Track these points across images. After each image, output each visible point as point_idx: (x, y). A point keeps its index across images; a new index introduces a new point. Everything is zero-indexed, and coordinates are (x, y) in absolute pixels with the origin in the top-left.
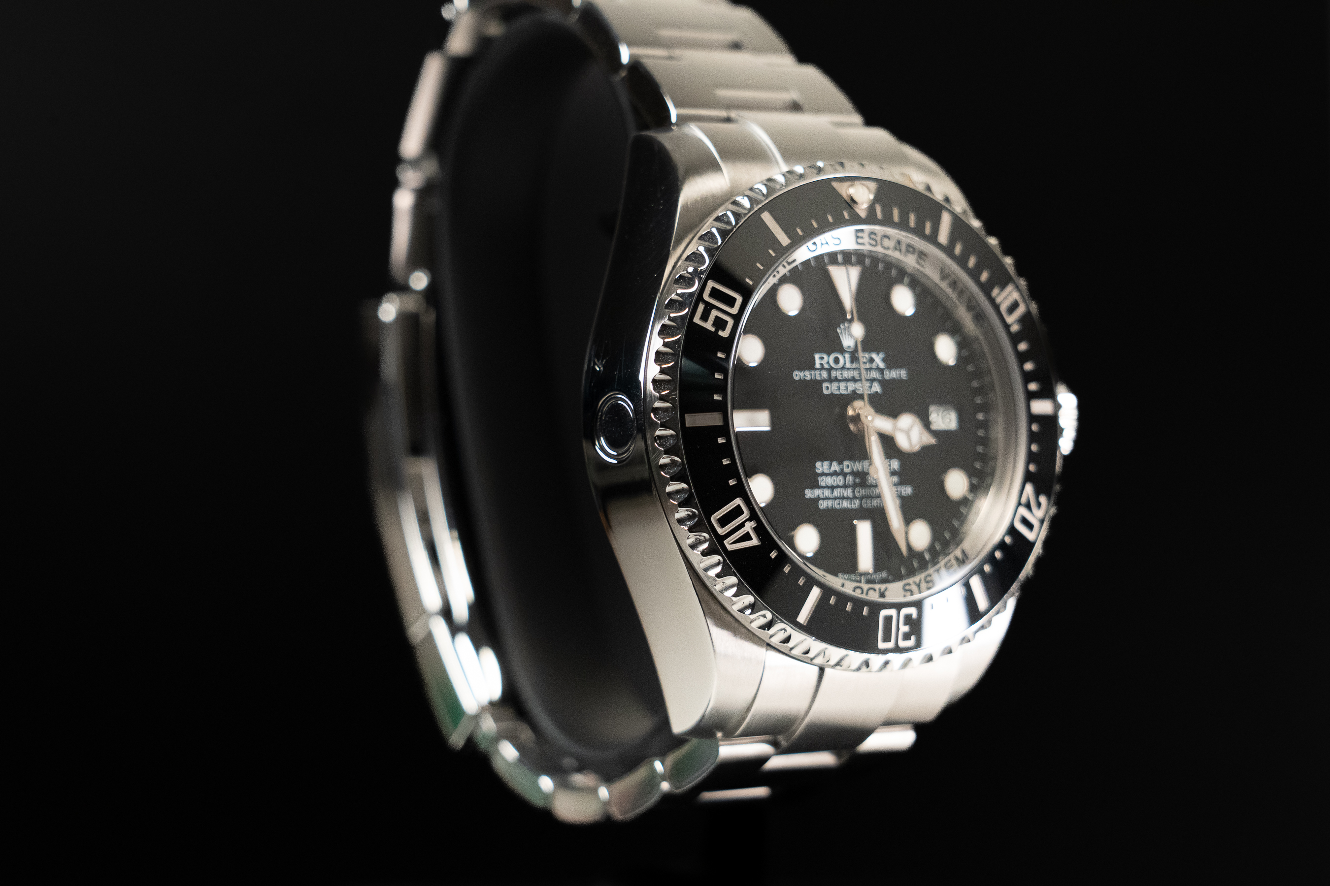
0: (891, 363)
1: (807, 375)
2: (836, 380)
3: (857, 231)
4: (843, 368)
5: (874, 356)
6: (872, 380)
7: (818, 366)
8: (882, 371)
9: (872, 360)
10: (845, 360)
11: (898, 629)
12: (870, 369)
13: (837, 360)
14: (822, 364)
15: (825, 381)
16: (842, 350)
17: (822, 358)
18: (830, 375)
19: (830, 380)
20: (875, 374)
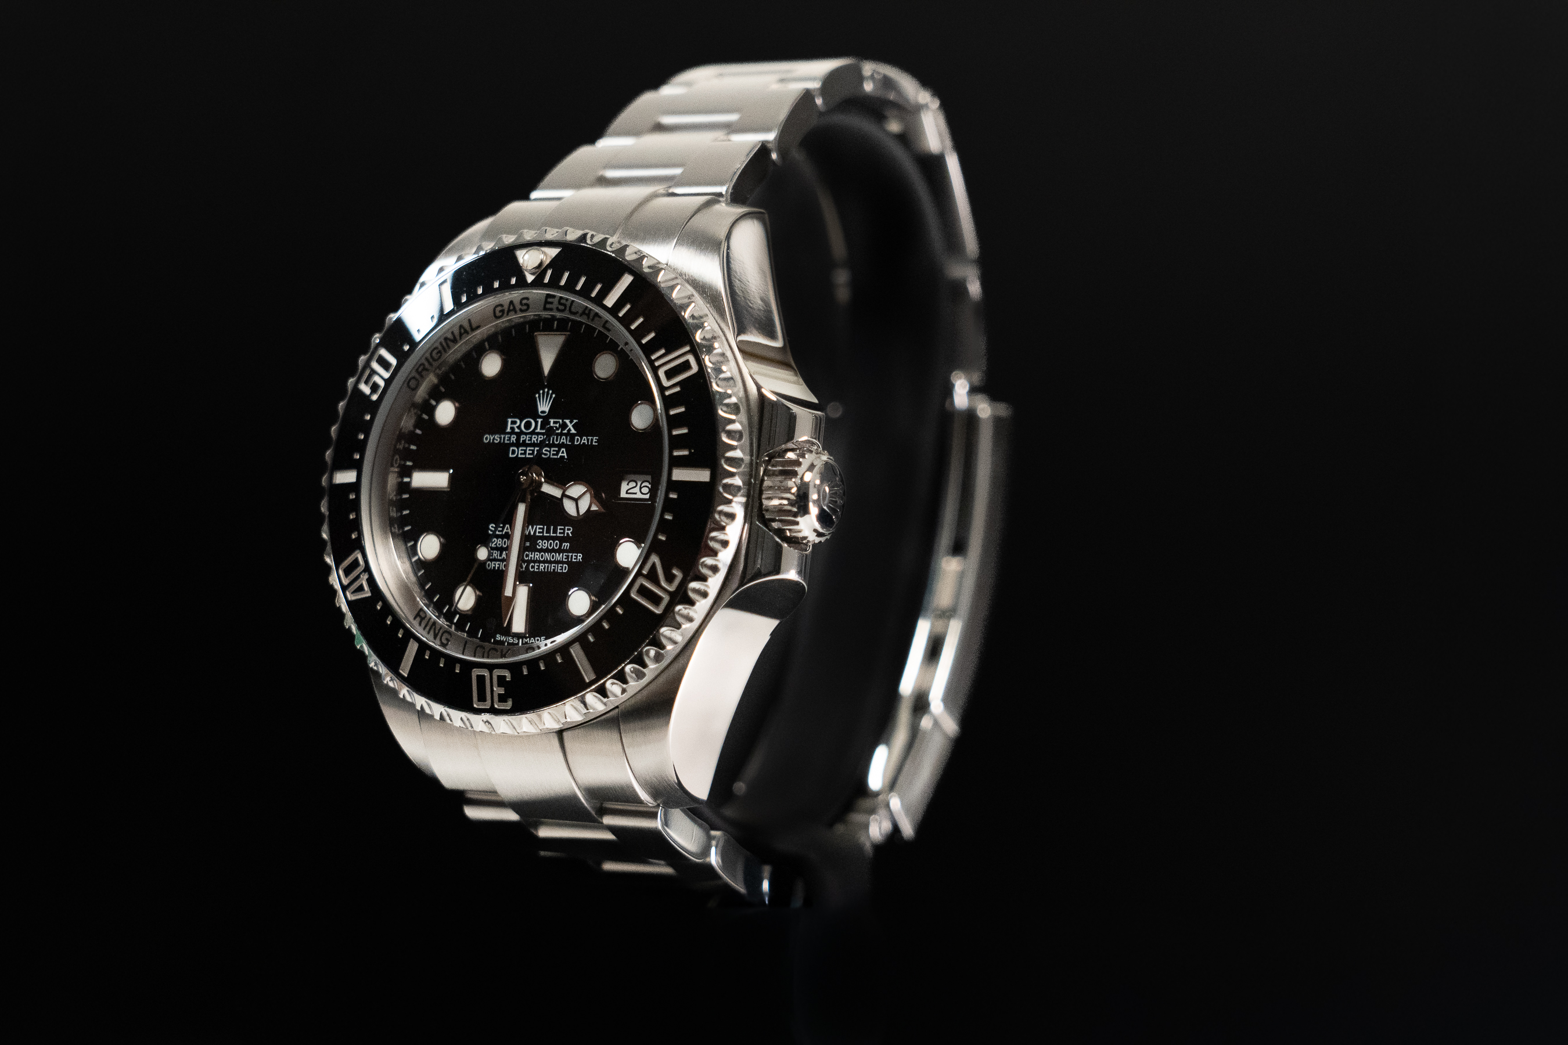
0: (581, 430)
1: (497, 438)
2: (524, 444)
3: (548, 296)
4: (533, 433)
5: (567, 421)
6: (560, 446)
7: (509, 430)
8: (572, 436)
9: (564, 426)
10: (536, 425)
11: (492, 691)
12: (561, 434)
13: (528, 425)
14: (512, 428)
15: (513, 445)
16: (535, 415)
17: (514, 423)
18: (518, 439)
19: (518, 444)
20: (563, 440)
